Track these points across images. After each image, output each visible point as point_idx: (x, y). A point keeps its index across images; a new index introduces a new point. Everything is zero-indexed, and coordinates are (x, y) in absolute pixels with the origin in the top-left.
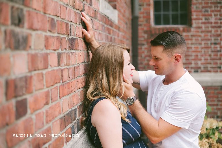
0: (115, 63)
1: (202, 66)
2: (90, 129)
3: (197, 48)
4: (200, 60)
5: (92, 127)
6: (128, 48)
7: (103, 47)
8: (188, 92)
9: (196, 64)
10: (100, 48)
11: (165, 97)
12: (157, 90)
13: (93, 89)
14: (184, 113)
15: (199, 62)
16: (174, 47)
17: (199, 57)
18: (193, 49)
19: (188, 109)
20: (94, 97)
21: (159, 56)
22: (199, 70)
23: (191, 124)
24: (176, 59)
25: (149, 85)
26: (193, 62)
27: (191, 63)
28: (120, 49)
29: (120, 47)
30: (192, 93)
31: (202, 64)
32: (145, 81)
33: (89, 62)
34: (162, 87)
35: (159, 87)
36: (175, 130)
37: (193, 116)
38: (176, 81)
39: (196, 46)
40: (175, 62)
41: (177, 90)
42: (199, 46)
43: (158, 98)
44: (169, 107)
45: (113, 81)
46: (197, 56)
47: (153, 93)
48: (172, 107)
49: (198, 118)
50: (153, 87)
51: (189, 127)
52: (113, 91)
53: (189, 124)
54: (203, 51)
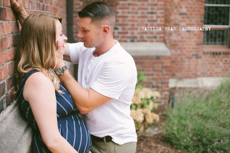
0: (48, 33)
1: (138, 36)
2: (22, 103)
3: (134, 17)
4: (137, 29)
5: (24, 101)
6: (60, 17)
7: (34, 16)
8: (118, 62)
9: (133, 33)
10: (31, 18)
11: (96, 68)
12: (87, 62)
13: (24, 61)
14: (115, 83)
15: (136, 32)
16: (102, 18)
17: (136, 26)
18: (130, 18)
19: (119, 80)
20: (25, 69)
21: (87, 27)
22: (135, 40)
23: (121, 95)
24: (105, 31)
25: (79, 57)
26: (129, 31)
27: (127, 33)
28: (52, 19)
29: (52, 16)
30: (122, 63)
31: (138, 33)
32: (76, 54)
33: (18, 32)
34: (93, 59)
35: (90, 59)
36: (105, 101)
37: (123, 86)
38: (106, 52)
39: (133, 15)
40: (103, 34)
41: (107, 61)
42: (136, 15)
43: (88, 70)
44: (100, 78)
45: (46, 53)
46: (133, 25)
47: (83, 66)
48: (102, 77)
49: (128, 89)
50: (83, 60)
51: (119, 98)
52: (46, 63)
53: (120, 95)
54: (140, 20)
